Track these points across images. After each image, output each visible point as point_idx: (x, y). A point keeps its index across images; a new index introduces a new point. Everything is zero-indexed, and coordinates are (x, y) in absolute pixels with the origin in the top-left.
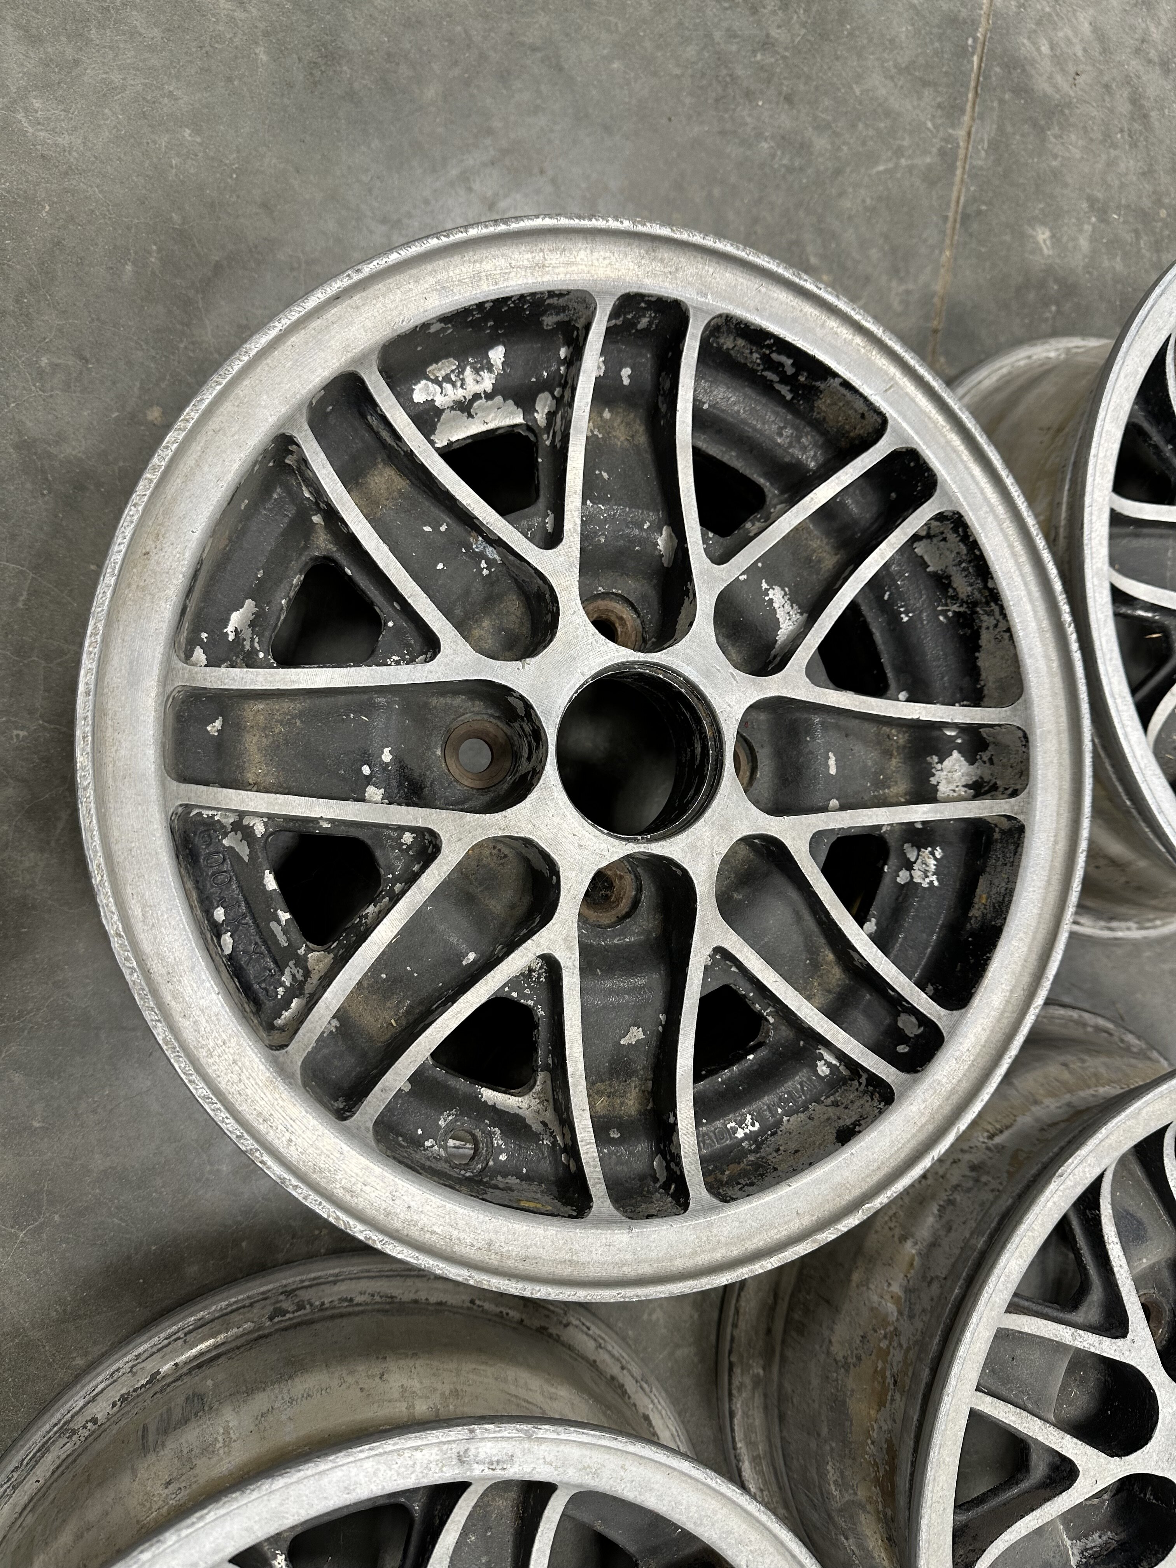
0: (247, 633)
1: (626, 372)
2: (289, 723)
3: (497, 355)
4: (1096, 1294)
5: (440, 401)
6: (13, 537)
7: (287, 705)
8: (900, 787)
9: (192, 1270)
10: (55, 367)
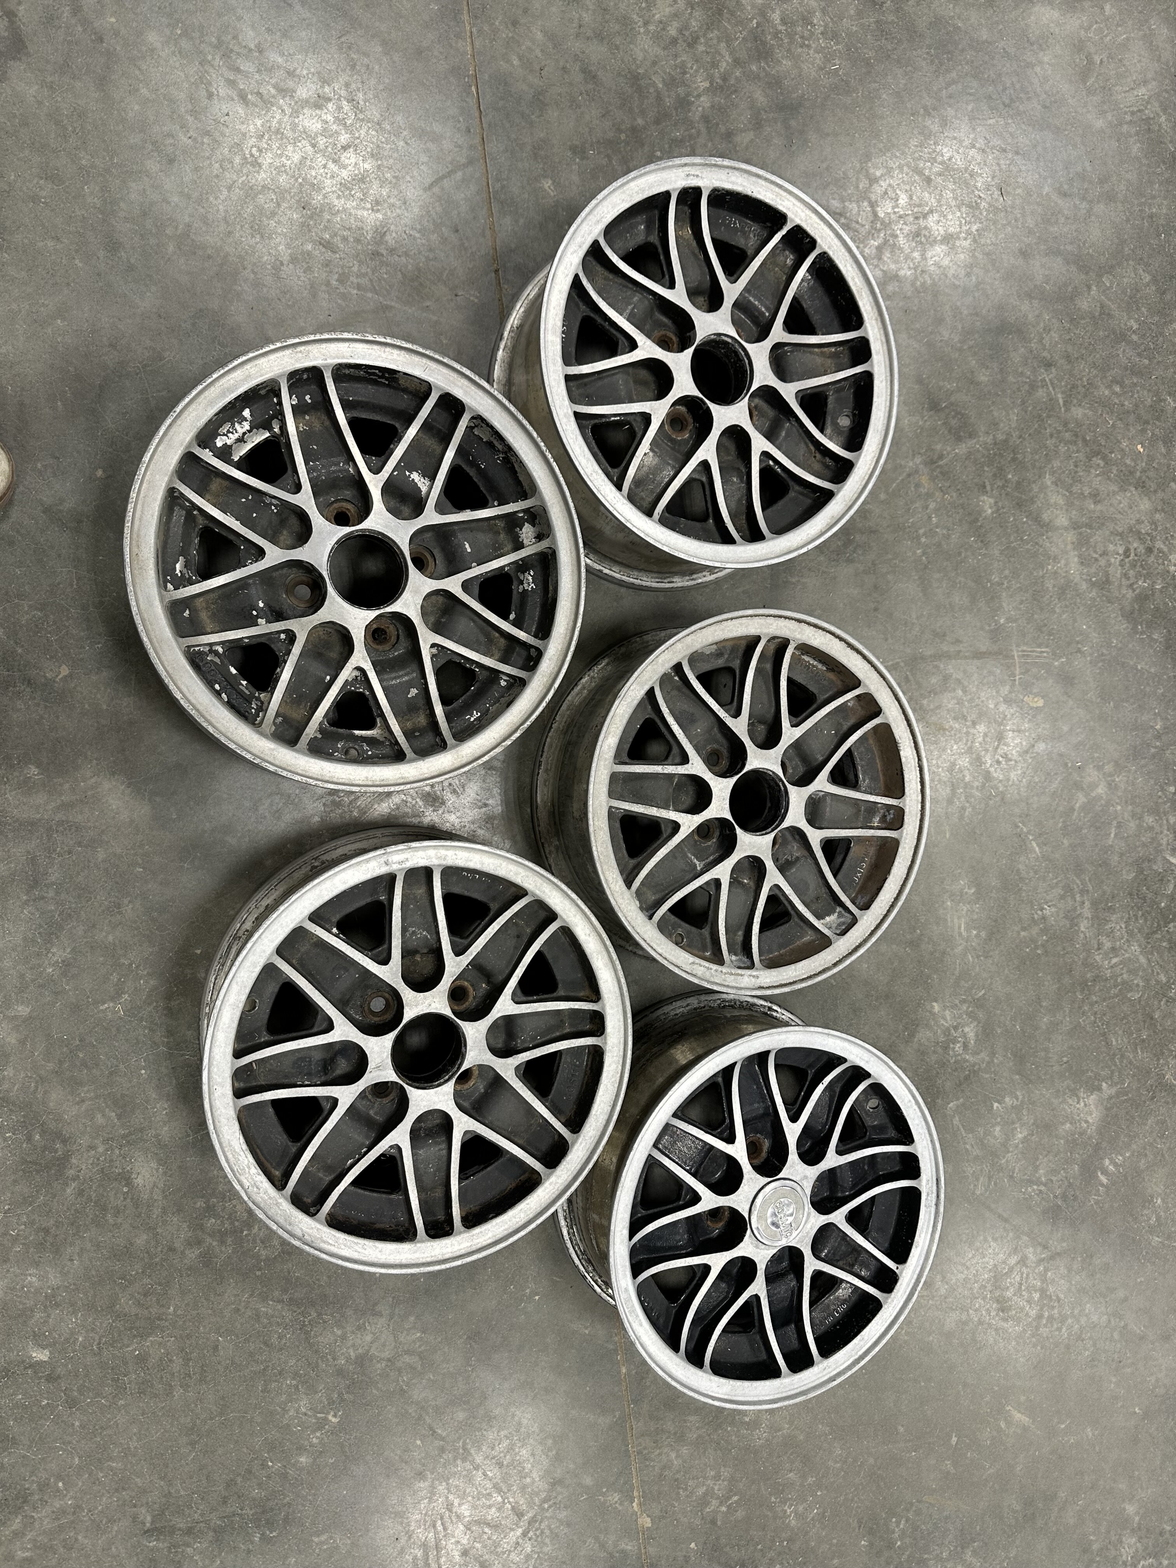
0: (185, 571)
1: (308, 397)
2: (216, 603)
3: (246, 413)
4: (675, 750)
5: (229, 442)
6: (59, 556)
7: (212, 595)
8: (509, 547)
9: (269, 863)
10: (45, 466)
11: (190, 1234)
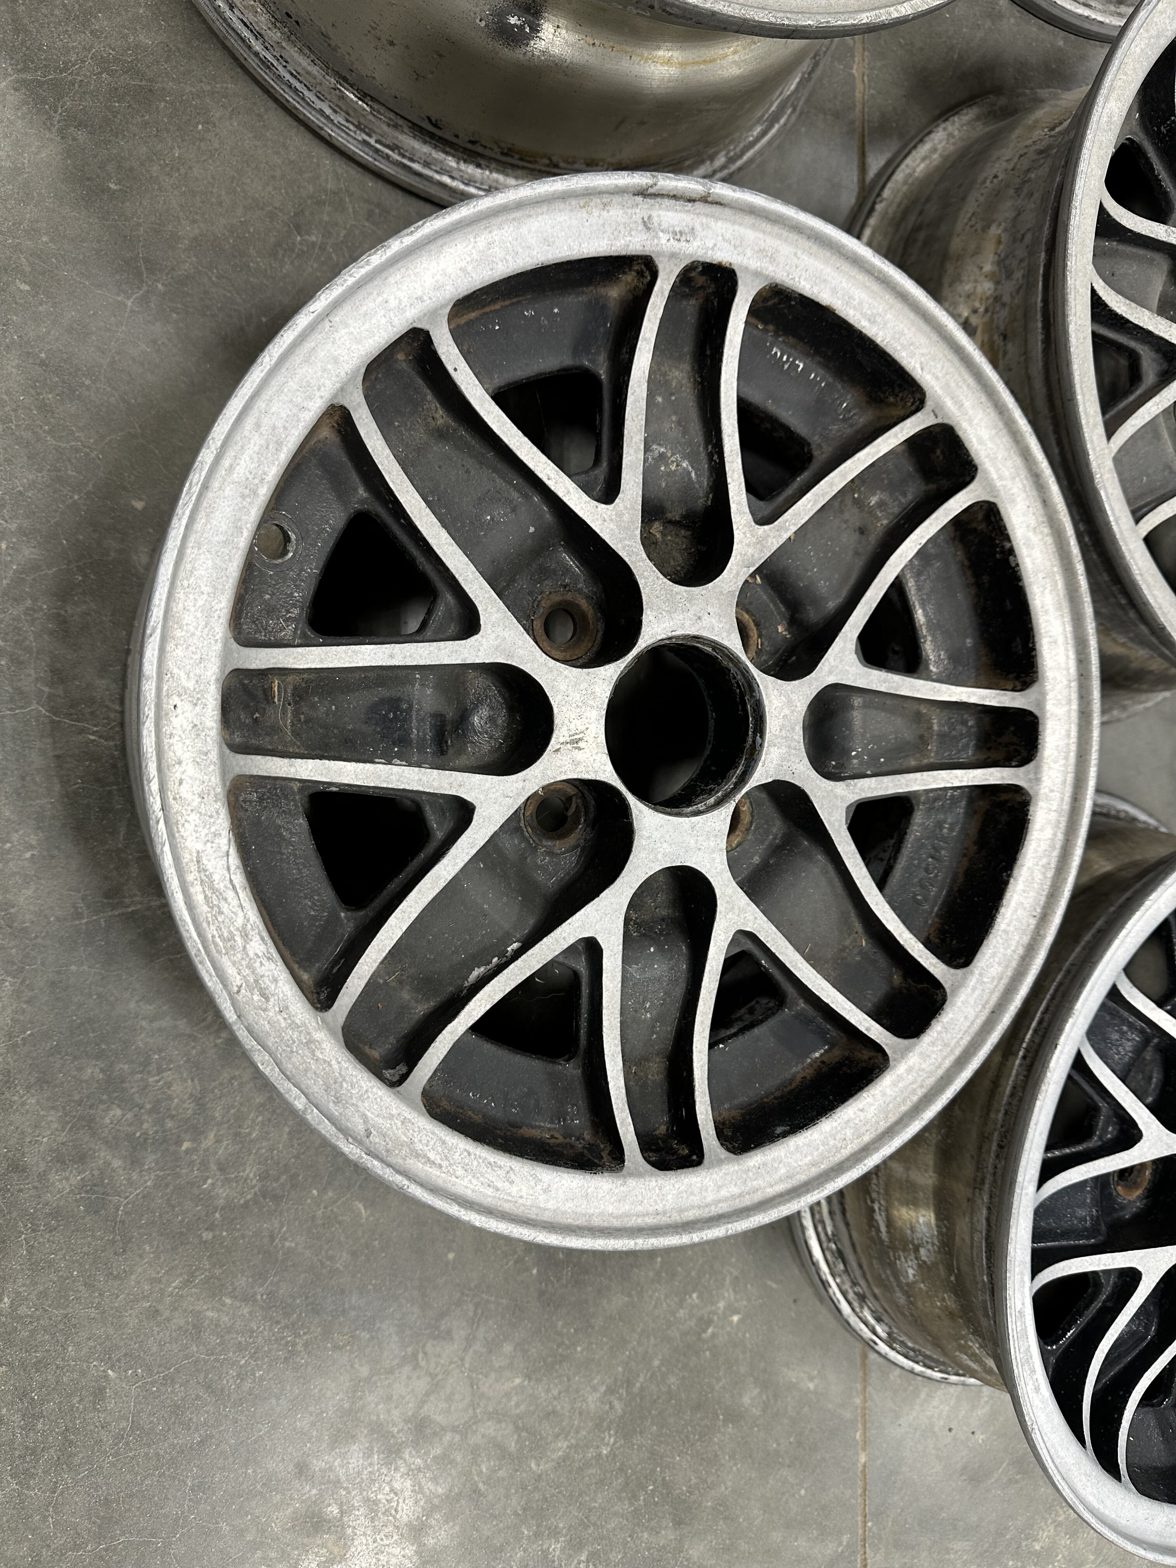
11: (62, 1137)
